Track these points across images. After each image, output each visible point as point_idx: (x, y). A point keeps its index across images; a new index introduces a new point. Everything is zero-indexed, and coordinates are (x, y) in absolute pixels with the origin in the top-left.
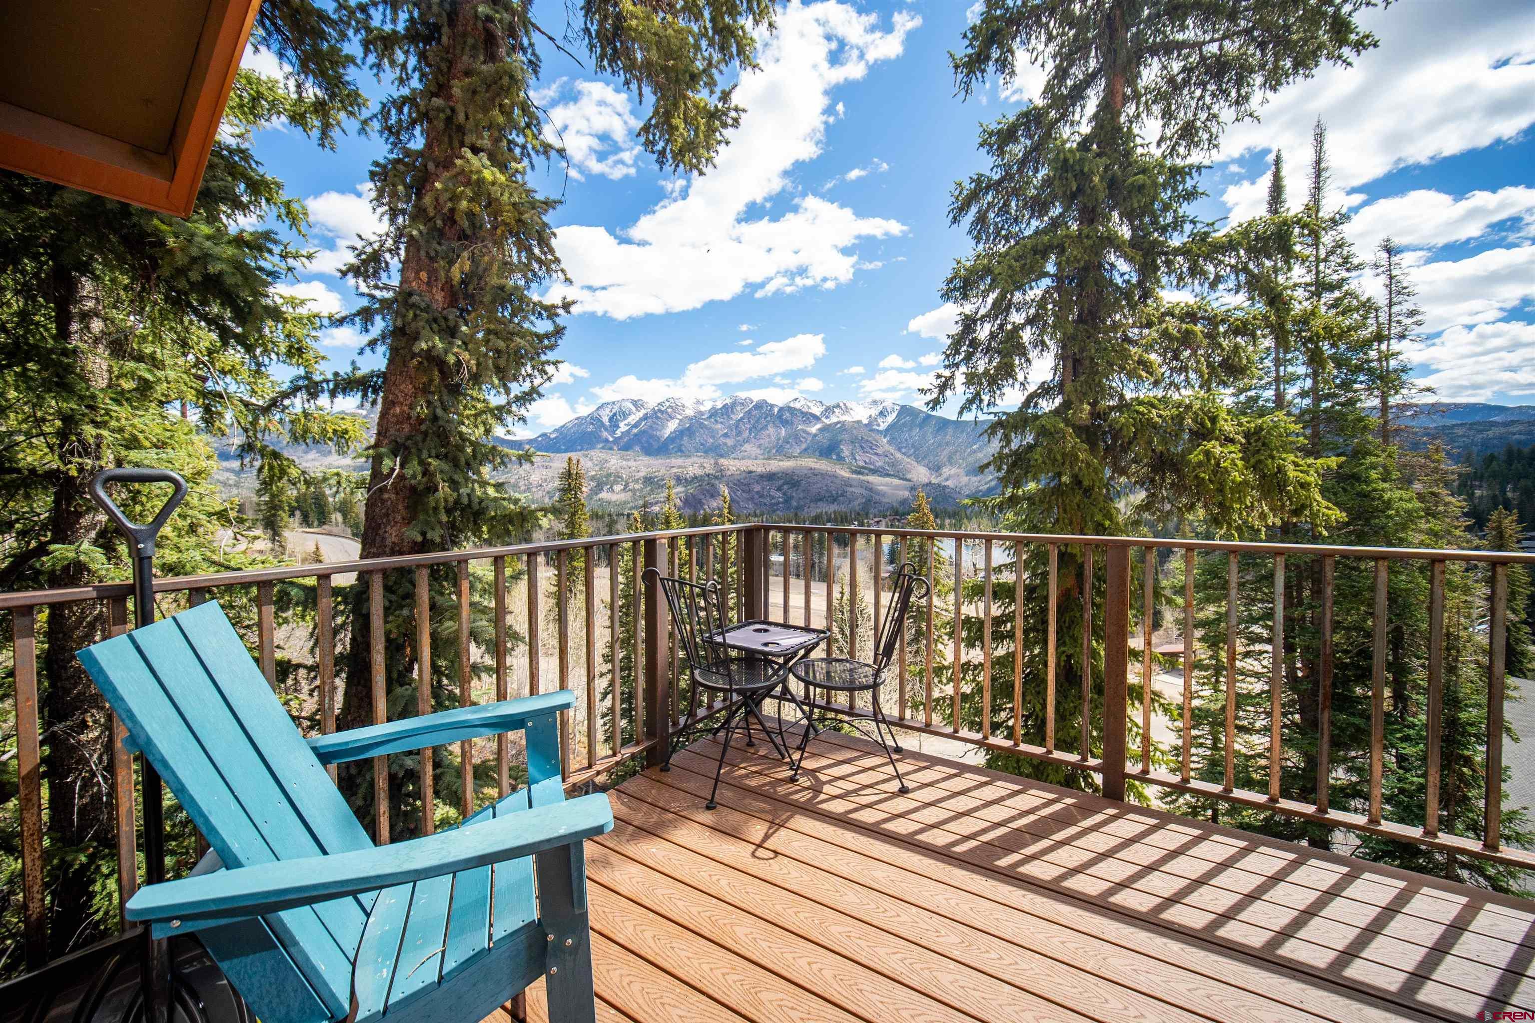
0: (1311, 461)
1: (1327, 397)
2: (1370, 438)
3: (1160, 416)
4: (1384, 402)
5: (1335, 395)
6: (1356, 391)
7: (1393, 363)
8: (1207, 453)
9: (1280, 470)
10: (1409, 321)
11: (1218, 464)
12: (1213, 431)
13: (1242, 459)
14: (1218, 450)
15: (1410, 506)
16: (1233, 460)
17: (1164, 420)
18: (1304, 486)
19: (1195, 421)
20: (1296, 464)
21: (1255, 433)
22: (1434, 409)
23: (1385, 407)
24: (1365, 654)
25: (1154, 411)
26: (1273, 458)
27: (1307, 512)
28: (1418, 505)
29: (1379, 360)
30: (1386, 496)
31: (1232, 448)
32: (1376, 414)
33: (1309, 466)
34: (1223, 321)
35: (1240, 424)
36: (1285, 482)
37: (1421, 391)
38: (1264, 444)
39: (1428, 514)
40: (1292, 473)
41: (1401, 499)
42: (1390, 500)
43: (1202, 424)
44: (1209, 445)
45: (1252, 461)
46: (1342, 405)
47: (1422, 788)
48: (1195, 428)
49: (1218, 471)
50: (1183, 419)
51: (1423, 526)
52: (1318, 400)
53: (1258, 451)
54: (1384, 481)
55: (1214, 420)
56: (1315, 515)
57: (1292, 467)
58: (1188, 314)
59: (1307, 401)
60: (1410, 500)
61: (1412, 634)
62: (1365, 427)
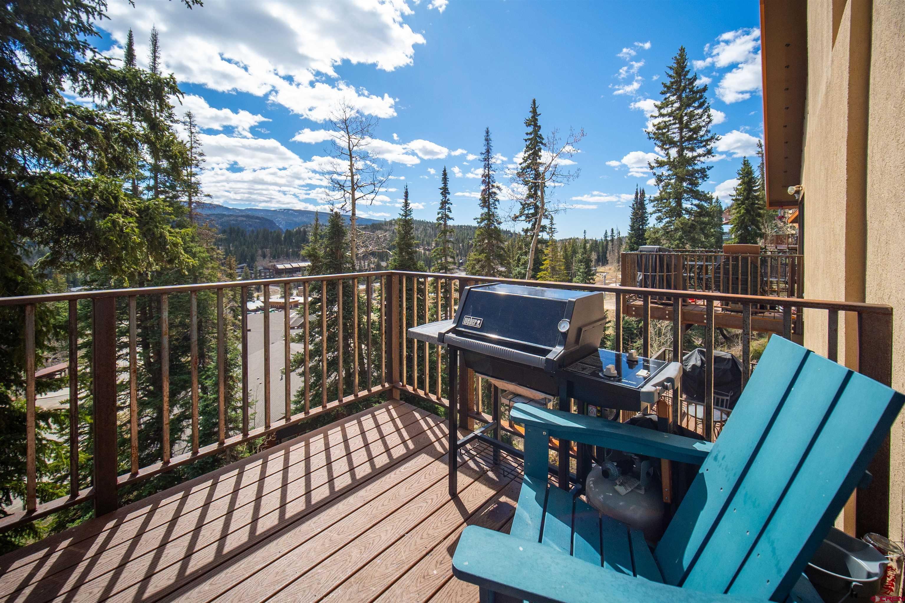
0: (177, 230)
1: (162, 192)
2: (185, 218)
3: (73, 191)
4: (190, 199)
5: (167, 192)
6: (177, 191)
7: (193, 179)
8: (114, 222)
9: (162, 236)
10: (199, 158)
11: (122, 230)
12: (116, 206)
13: (137, 227)
14: (121, 220)
15: (204, 255)
16: (132, 227)
17: (75, 194)
18: (175, 245)
19: (101, 197)
20: (170, 232)
21: (144, 211)
22: (211, 206)
23: (190, 202)
24: (187, 338)
25: (66, 186)
26: (157, 227)
27: (176, 262)
28: (208, 255)
29: (187, 176)
30: (194, 250)
31: (131, 220)
32: (186, 206)
33: (177, 233)
34: (116, 131)
35: (134, 204)
36: (165, 242)
37: (206, 196)
38: (151, 218)
39: (211, 259)
40: (169, 238)
41: (200, 252)
42: (195, 252)
43: (107, 200)
44: (115, 216)
45: (145, 229)
46: (171, 198)
47: (216, 400)
48: (103, 203)
49: (122, 235)
50: (92, 195)
51: (210, 265)
52: (157, 193)
53: (148, 223)
54: (192, 242)
55: (116, 198)
56: (181, 263)
57: (168, 234)
58: (87, 117)
59: (151, 194)
60: (203, 252)
61: (206, 322)
62: (182, 212)
